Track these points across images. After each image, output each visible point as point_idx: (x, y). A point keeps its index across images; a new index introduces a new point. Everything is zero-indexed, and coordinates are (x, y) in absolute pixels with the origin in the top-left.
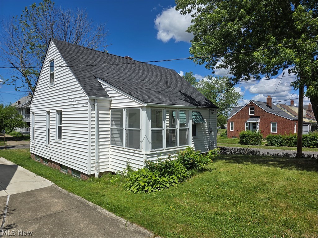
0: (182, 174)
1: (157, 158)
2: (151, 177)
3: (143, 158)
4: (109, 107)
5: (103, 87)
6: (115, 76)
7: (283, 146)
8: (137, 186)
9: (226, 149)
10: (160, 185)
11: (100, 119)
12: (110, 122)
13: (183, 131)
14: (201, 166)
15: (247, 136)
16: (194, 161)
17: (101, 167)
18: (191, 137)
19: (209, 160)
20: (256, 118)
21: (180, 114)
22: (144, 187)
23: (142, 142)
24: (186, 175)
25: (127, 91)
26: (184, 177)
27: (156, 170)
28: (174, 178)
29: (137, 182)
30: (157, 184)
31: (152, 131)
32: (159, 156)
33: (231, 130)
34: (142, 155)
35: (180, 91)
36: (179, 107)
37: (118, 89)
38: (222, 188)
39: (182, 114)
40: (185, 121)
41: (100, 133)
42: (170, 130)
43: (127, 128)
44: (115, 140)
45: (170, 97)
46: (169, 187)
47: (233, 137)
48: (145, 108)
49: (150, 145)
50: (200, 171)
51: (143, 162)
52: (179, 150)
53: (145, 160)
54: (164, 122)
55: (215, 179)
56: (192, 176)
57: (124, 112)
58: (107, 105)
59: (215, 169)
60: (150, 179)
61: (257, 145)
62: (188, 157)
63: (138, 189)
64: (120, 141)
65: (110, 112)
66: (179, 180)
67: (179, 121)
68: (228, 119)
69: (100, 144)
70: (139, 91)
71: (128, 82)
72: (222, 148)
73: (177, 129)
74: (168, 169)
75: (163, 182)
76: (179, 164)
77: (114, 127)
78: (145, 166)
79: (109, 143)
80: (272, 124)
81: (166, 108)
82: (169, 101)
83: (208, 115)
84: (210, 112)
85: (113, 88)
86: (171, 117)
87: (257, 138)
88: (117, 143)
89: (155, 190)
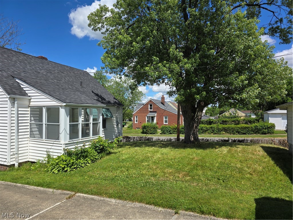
0: (94, 156)
1: (74, 147)
2: (70, 160)
3: (62, 147)
4: (28, 105)
5: (22, 86)
6: (31, 76)
7: (171, 134)
8: (58, 168)
9: (130, 138)
10: (77, 165)
11: (19, 116)
12: (29, 118)
13: (95, 125)
14: (108, 151)
15: (147, 127)
16: (103, 147)
17: (20, 158)
18: (101, 129)
19: (114, 145)
20: (154, 113)
21: (93, 111)
22: (63, 168)
23: (61, 134)
24: (97, 158)
25: (47, 92)
26: (96, 159)
27: (73, 155)
28: (88, 160)
29: (57, 166)
30: (74, 165)
31: (70, 125)
32: (76, 145)
33: (135, 123)
34: (62, 144)
35: (93, 92)
36: (92, 106)
37: (38, 90)
38: (122, 163)
39: (95, 111)
40: (97, 116)
41: (20, 128)
42: (84, 124)
43: (47, 123)
44: (33, 134)
45: (84, 97)
46: (84, 166)
47: (137, 128)
48: (64, 107)
49: (68, 136)
50: (108, 154)
51: (62, 150)
52: (92, 140)
53: (64, 148)
54: (80, 117)
55: (118, 158)
56: (102, 158)
57: (44, 110)
58: (27, 103)
59: (119, 152)
60: (69, 162)
61: (154, 134)
62: (99, 144)
63: (59, 171)
64: (38, 134)
65: (29, 109)
66: (92, 161)
67: (92, 116)
68: (134, 113)
69: (19, 137)
70: (57, 92)
71: (45, 82)
72: (127, 137)
73: (90, 123)
74: (83, 154)
75: (79, 164)
76: (92, 149)
77: (33, 122)
78: (64, 153)
79: (29, 136)
80: (165, 117)
81: (81, 107)
82: (84, 101)
83: (116, 111)
84: (117, 109)
85: (32, 88)
86: (85, 114)
87: (154, 128)
88: (35, 136)
89: (73, 170)
